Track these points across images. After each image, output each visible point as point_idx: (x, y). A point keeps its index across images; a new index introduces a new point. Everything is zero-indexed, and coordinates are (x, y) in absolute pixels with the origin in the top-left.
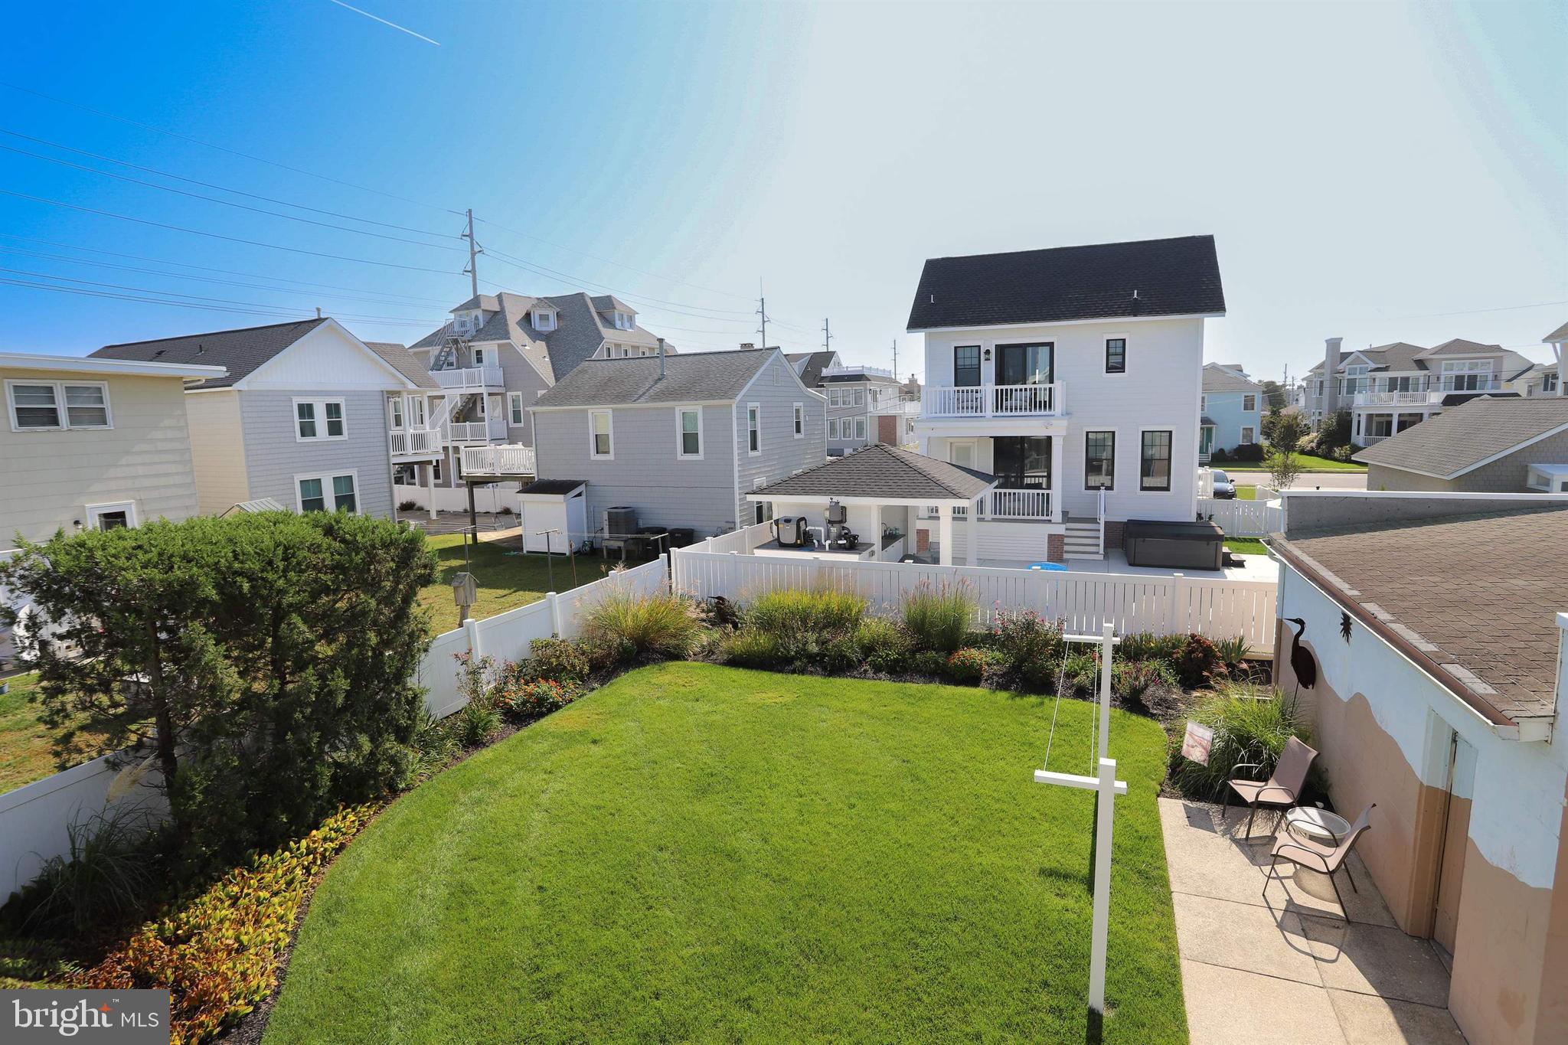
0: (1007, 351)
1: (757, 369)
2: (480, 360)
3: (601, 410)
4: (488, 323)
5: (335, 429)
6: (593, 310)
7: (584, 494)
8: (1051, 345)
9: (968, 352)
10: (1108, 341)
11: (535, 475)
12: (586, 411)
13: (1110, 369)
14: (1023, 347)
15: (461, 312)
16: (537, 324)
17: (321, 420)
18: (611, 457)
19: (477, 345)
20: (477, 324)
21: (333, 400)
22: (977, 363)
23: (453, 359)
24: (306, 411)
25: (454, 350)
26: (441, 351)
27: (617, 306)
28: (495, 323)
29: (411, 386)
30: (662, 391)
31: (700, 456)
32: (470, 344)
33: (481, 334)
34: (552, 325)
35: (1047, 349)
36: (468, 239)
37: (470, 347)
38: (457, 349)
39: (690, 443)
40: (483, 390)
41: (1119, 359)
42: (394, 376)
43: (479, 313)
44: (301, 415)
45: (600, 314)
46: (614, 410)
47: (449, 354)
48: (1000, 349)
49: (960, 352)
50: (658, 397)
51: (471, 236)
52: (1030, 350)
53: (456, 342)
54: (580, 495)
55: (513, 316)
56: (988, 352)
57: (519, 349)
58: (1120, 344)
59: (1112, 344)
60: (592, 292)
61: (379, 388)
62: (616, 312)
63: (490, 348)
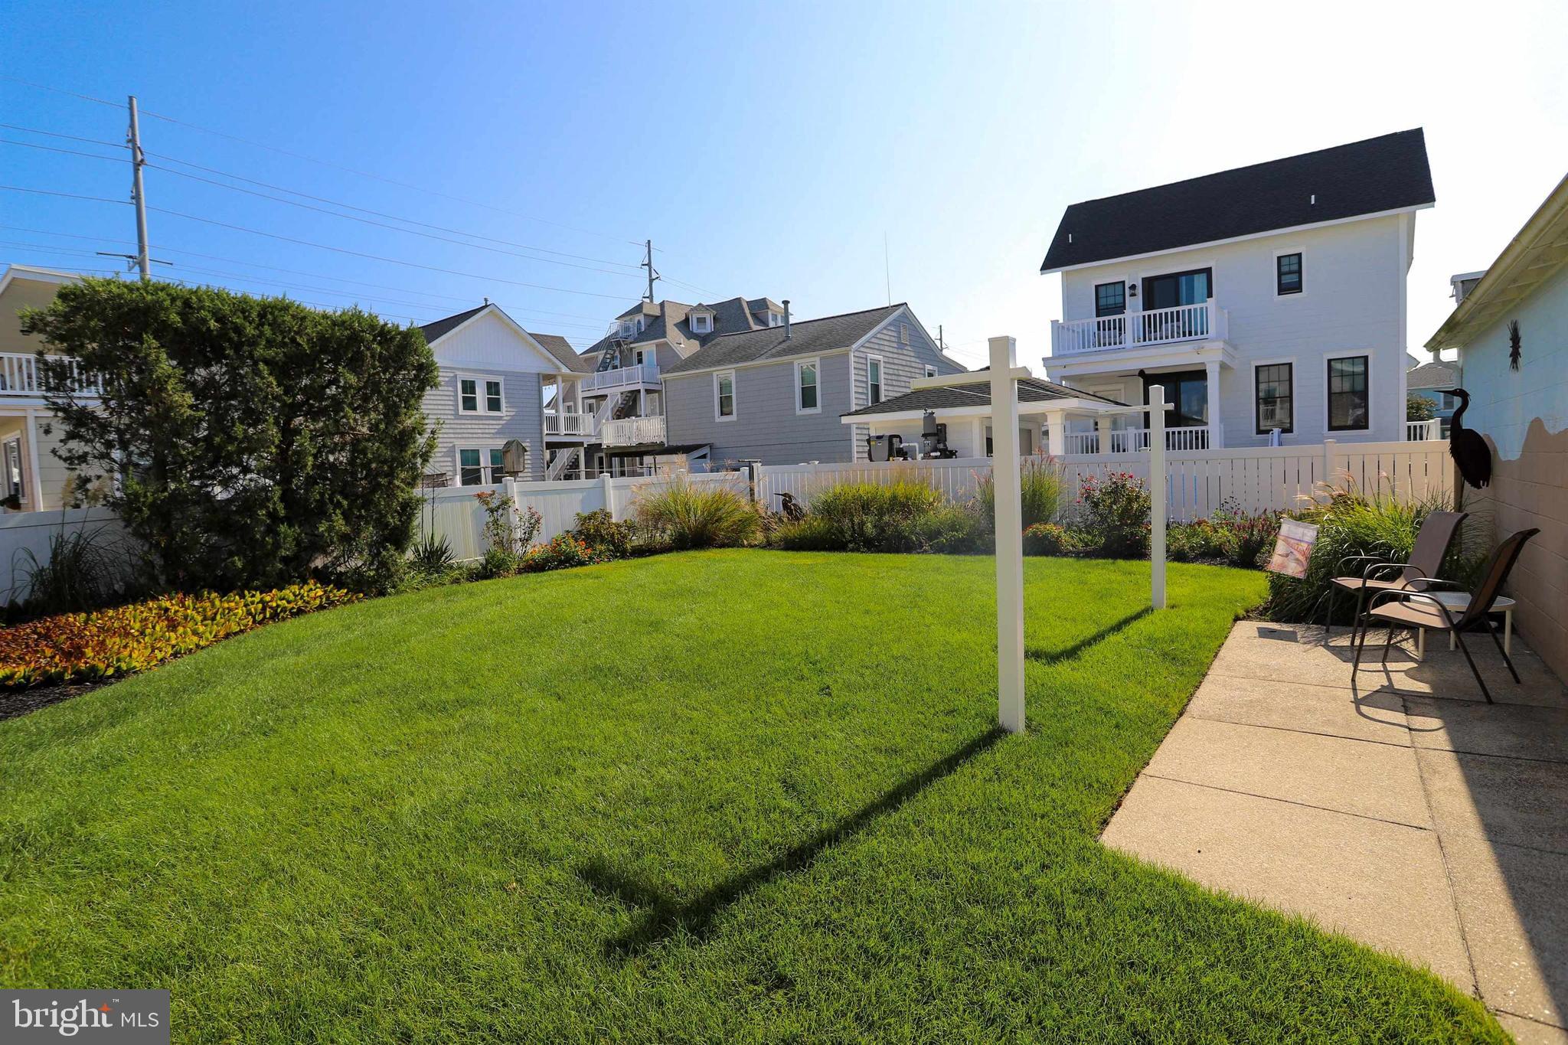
0: (1156, 284)
1: (879, 323)
2: (640, 361)
3: (723, 372)
4: (649, 326)
5: (494, 405)
6: (747, 311)
7: (709, 455)
8: (1208, 271)
9: (1111, 289)
10: (1279, 258)
11: (665, 440)
12: (710, 374)
13: (1283, 289)
14: (1176, 277)
15: (625, 319)
16: (694, 326)
17: (481, 396)
18: (733, 418)
19: (638, 346)
20: (639, 329)
21: (493, 379)
22: (1122, 301)
23: (617, 362)
24: (469, 387)
25: (617, 353)
26: (606, 354)
27: (771, 307)
28: (655, 325)
29: (565, 370)
30: (784, 350)
31: (818, 410)
32: (632, 346)
33: (642, 337)
34: (709, 327)
35: (1203, 277)
36: (647, 267)
37: (631, 349)
38: (620, 352)
39: (809, 398)
40: (640, 387)
41: (1294, 278)
42: (550, 360)
43: (641, 317)
44: (464, 391)
45: (754, 315)
46: (737, 370)
47: (613, 358)
48: (1148, 282)
49: (1102, 290)
50: (779, 354)
51: (649, 265)
52: (1183, 279)
53: (618, 344)
54: (704, 457)
55: (672, 319)
56: (1133, 287)
57: (674, 346)
58: (1295, 260)
59: (1284, 261)
60: (749, 296)
61: (535, 371)
62: (770, 313)
63: (648, 348)
